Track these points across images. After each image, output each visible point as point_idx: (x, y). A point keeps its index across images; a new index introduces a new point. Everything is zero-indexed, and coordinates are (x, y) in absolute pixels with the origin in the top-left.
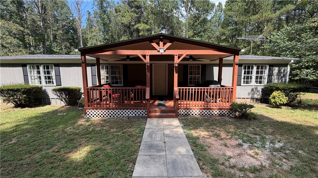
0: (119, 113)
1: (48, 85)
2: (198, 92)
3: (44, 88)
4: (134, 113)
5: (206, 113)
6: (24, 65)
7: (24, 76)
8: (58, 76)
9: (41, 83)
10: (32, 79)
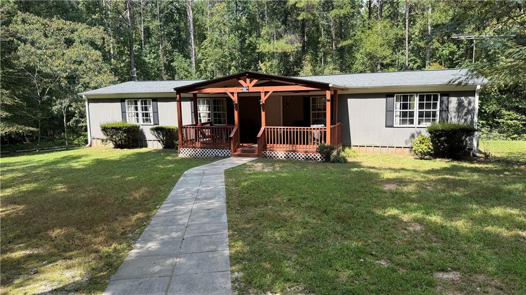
0: (209, 153)
1: (145, 124)
2: (287, 132)
3: (141, 127)
4: (223, 153)
5: (292, 156)
6: (122, 100)
7: (122, 112)
8: (156, 112)
9: (138, 122)
10: (129, 116)
